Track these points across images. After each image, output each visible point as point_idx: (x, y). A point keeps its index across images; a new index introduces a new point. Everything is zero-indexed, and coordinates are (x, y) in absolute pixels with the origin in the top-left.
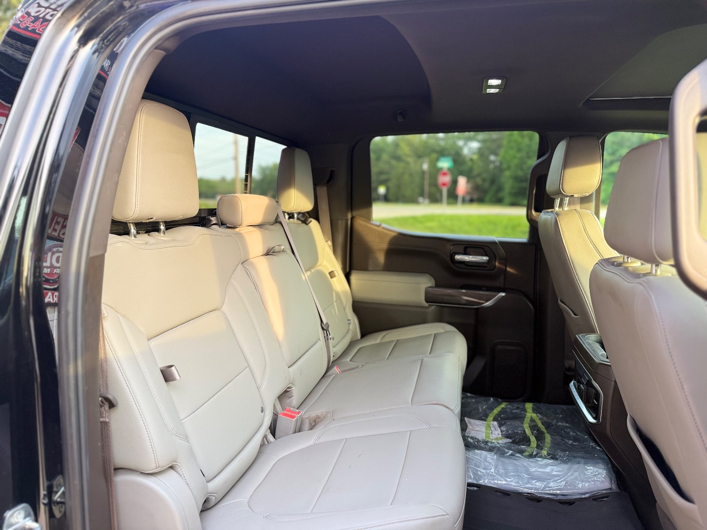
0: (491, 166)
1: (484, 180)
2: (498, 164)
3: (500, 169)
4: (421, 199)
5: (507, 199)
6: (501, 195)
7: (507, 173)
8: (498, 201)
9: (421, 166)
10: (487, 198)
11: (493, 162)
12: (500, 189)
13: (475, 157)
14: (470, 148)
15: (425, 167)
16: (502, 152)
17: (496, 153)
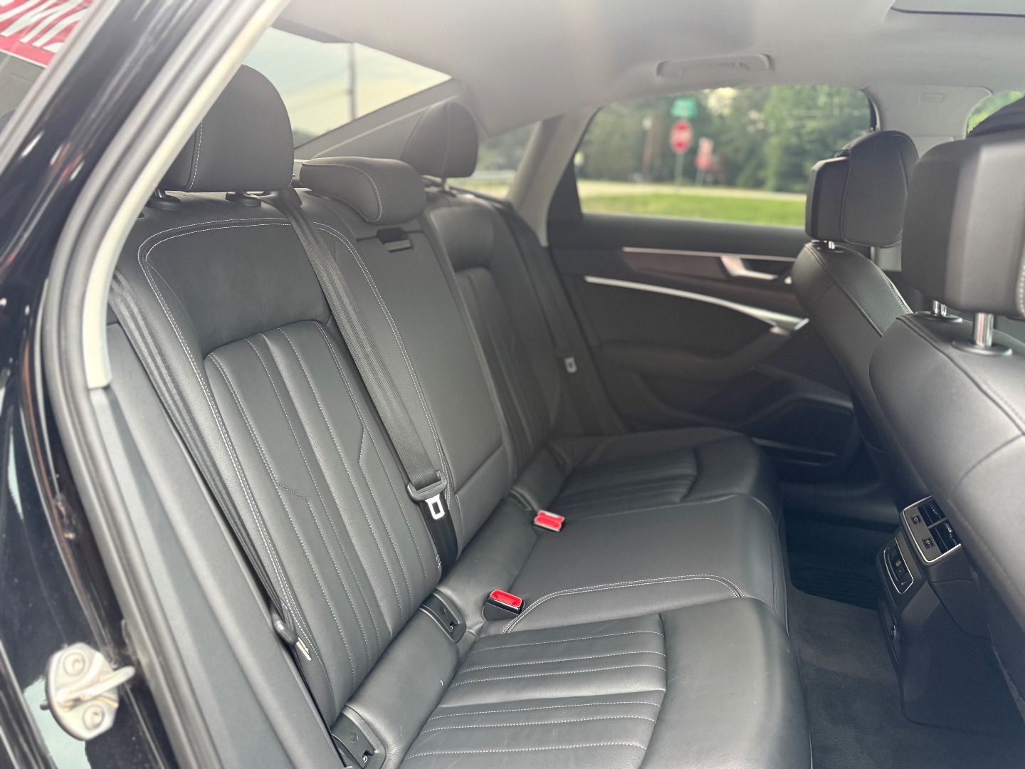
0: (751, 129)
1: (737, 150)
2: (761, 126)
3: (764, 134)
4: (637, 176)
5: (771, 182)
6: (762, 174)
7: (774, 141)
8: (758, 184)
9: (641, 122)
10: (741, 179)
11: (754, 122)
12: (761, 165)
13: (726, 111)
14: (719, 99)
15: (647, 123)
16: (769, 106)
17: (758, 107)
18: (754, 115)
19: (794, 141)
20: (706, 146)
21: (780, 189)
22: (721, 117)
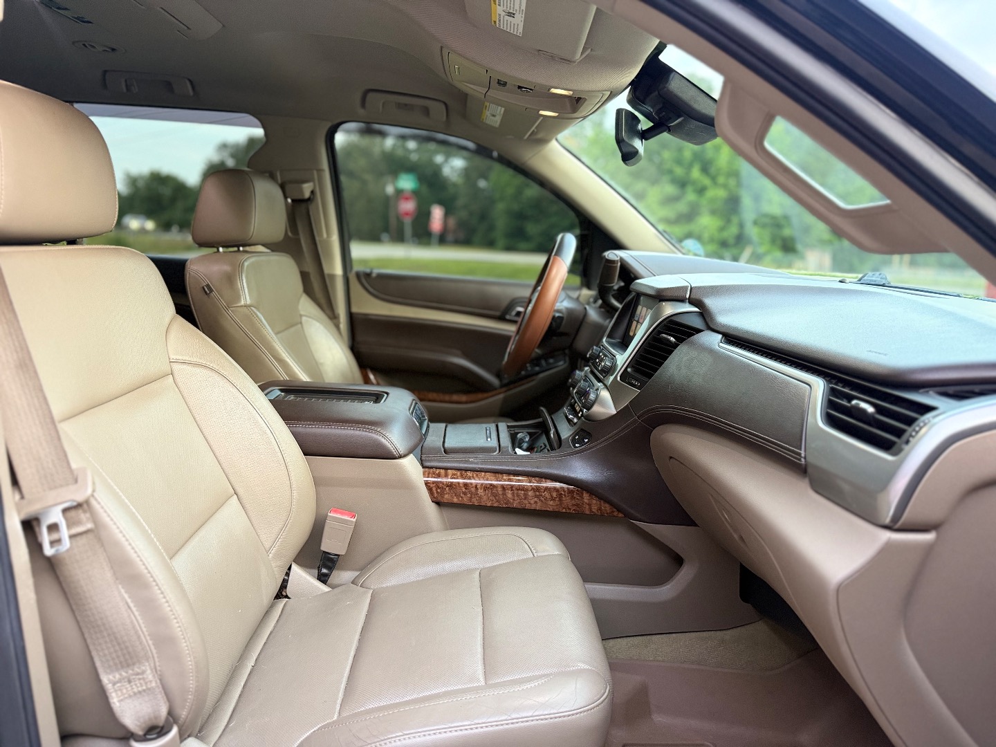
0: (481, 196)
1: (471, 214)
2: (488, 193)
3: (492, 201)
4: (385, 236)
5: (501, 242)
6: (492, 235)
8: (490, 244)
9: (384, 189)
10: (476, 239)
11: (483, 190)
12: (491, 228)
13: (460, 181)
14: (452, 168)
15: (390, 189)
17: (485, 177)
18: (482, 184)
19: (516, 207)
20: (437, 213)
21: (510, 248)
22: (455, 185)
